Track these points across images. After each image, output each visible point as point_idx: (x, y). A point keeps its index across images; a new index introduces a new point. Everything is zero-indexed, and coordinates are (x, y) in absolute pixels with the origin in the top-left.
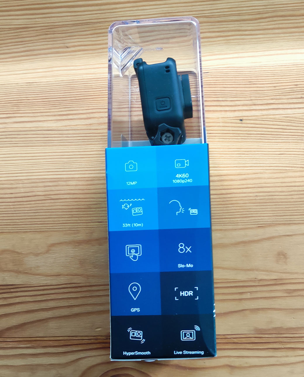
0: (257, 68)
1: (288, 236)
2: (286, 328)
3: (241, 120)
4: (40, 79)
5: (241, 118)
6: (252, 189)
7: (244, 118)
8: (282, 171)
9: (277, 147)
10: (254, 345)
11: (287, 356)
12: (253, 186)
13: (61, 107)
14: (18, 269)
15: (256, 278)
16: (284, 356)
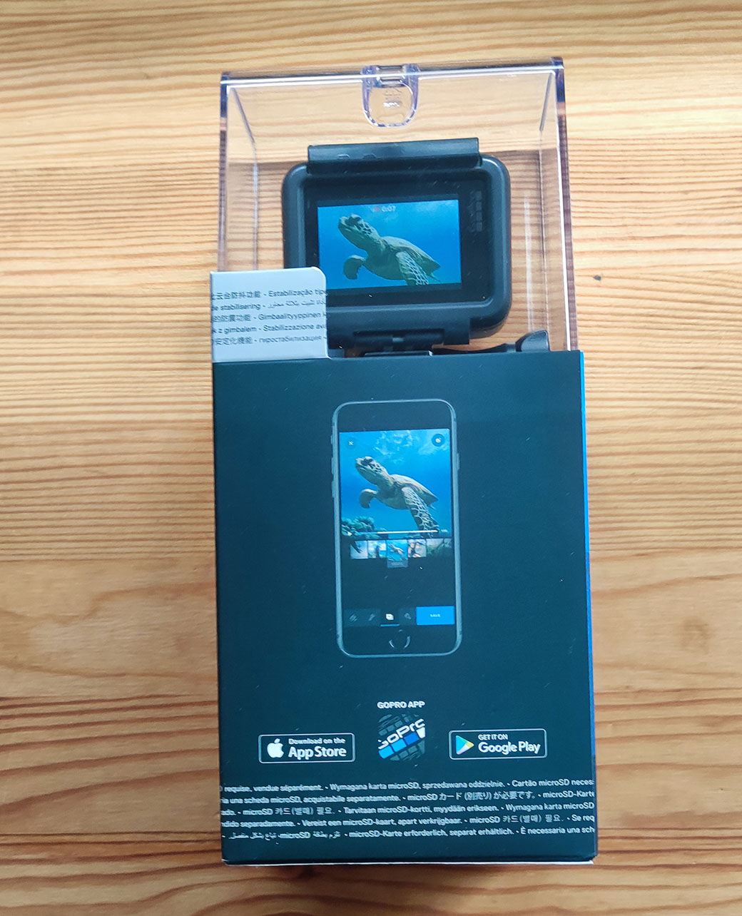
0: (640, 142)
1: (712, 578)
2: (701, 814)
3: (598, 278)
4: (76, 159)
5: (599, 273)
6: (623, 457)
7: (606, 273)
8: (700, 412)
9: (689, 350)
10: (621, 856)
11: (703, 886)
12: (627, 449)
13: (128, 235)
15: (627, 687)
16: (696, 886)
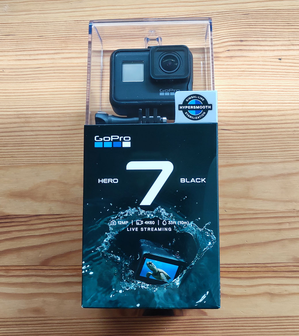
3: (280, 59)
5: (280, 57)
6: (290, 124)
7: (283, 57)
10: (292, 273)
14: (65, 199)
15: (294, 209)
